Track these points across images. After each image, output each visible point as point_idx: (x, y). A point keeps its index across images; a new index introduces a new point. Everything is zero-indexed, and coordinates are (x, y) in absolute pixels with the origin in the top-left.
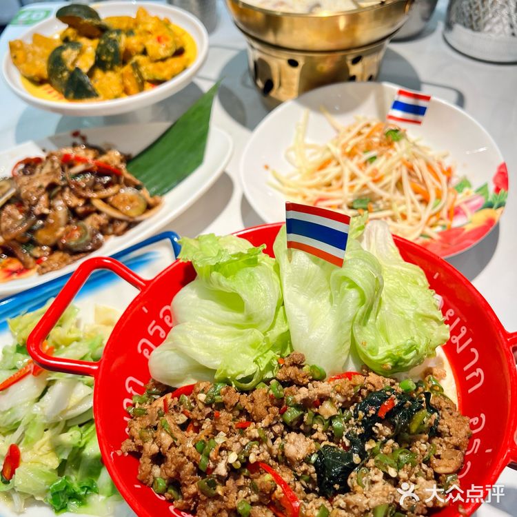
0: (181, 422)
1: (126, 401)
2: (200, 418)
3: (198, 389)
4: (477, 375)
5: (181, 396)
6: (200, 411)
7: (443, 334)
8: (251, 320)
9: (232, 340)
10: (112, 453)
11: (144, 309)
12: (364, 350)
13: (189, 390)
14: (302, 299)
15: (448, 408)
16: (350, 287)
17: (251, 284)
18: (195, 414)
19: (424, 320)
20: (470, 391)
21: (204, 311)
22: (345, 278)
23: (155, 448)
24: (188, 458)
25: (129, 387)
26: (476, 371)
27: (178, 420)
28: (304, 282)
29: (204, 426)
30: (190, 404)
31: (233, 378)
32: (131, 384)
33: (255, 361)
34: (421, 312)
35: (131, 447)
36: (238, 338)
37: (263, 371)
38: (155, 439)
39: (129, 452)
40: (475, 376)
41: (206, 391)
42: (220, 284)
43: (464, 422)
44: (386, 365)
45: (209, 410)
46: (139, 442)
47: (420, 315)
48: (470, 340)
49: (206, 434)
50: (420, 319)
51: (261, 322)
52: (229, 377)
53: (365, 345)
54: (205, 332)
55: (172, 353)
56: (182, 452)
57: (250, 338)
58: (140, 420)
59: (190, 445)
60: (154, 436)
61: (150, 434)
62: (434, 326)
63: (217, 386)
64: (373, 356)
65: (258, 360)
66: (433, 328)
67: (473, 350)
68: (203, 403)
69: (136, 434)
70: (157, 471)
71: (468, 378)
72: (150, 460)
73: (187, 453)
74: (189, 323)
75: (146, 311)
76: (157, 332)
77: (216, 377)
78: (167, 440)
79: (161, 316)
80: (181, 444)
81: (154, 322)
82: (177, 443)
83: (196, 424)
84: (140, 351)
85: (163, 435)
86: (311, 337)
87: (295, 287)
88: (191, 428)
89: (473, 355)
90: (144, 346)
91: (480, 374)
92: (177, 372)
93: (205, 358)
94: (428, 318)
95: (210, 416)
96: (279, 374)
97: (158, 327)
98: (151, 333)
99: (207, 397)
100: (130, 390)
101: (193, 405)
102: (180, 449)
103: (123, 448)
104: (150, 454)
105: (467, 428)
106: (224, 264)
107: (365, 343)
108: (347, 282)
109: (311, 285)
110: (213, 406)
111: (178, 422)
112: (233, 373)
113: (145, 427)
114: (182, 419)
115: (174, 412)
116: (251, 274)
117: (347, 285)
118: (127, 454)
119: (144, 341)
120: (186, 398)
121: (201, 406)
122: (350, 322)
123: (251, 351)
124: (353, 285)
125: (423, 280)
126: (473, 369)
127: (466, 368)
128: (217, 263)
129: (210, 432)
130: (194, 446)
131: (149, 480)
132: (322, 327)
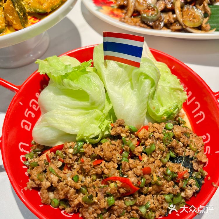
0: (60, 166)
1: (22, 156)
2: (71, 162)
3: (66, 146)
4: (200, 114)
5: (57, 151)
6: (70, 158)
7: (184, 97)
8: (94, 105)
9: (83, 117)
10: (22, 190)
11: (20, 103)
12: (154, 111)
13: (61, 148)
14: (116, 88)
15: (191, 133)
16: (145, 78)
17: (90, 84)
18: (67, 161)
19: (175, 91)
20: (198, 123)
21: (62, 102)
22: (142, 74)
23: (48, 184)
24: (70, 186)
25: (21, 148)
26: (199, 113)
27: (58, 166)
28: (116, 78)
29: (75, 167)
30: (62, 155)
31: (88, 138)
32: (22, 146)
33: (99, 127)
34: (173, 87)
35: (33, 185)
36: (86, 115)
37: (104, 131)
38: (47, 179)
39: (32, 188)
40: (199, 116)
41: (73, 147)
42: (70, 85)
43: (200, 139)
44: (164, 117)
45: (76, 157)
46: (38, 182)
47: (172, 89)
48: (194, 98)
49: (77, 171)
50: (172, 91)
51: (99, 105)
52: (85, 138)
53: (154, 109)
54: (66, 114)
55: (47, 128)
56: (66, 184)
57: (94, 115)
58: (36, 170)
59: (70, 179)
60: (47, 177)
61: (43, 176)
62: (179, 93)
63: (78, 143)
64: (157, 113)
65: (101, 126)
66: (179, 94)
67: (196, 103)
68: (72, 154)
69: (35, 178)
70: (51, 195)
71: (195, 116)
72: (47, 191)
73: (69, 184)
74: (55, 110)
75: (22, 104)
76: (30, 115)
77: (77, 138)
78: (55, 179)
79: (30, 105)
80: (64, 180)
81: (27, 109)
82: (62, 179)
83: (69, 166)
84: (23, 127)
85: (52, 176)
86: (126, 108)
87: (112, 82)
88: (66, 168)
89: (197, 105)
90: (25, 124)
91: (202, 114)
92: (52, 139)
93: (68, 129)
94: (175, 90)
95: (77, 160)
96: (112, 132)
97: (30, 112)
98: (27, 116)
99: (74, 151)
100: (22, 150)
101: (64, 155)
102: (65, 183)
103: (28, 186)
104: (46, 187)
105: (202, 142)
106: (70, 73)
107: (154, 107)
108: (143, 76)
109: (120, 80)
110: (78, 154)
111: (58, 167)
112: (87, 135)
113: (39, 173)
114: (60, 164)
115: (53, 160)
116: (88, 78)
117: (143, 77)
118: (31, 189)
119: (23, 121)
120: (59, 152)
121: (71, 156)
122: (147, 98)
123: (96, 121)
124: (147, 77)
125: (168, 70)
126: (198, 112)
127: (193, 112)
128: (66, 74)
129: (79, 169)
130: (72, 179)
131: (48, 202)
132: (131, 102)
